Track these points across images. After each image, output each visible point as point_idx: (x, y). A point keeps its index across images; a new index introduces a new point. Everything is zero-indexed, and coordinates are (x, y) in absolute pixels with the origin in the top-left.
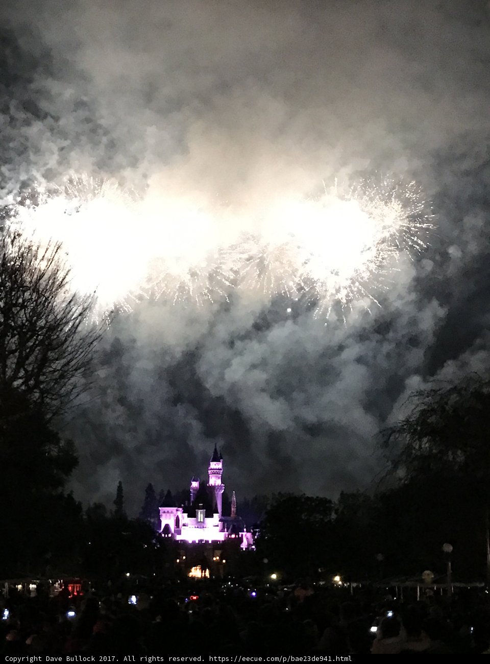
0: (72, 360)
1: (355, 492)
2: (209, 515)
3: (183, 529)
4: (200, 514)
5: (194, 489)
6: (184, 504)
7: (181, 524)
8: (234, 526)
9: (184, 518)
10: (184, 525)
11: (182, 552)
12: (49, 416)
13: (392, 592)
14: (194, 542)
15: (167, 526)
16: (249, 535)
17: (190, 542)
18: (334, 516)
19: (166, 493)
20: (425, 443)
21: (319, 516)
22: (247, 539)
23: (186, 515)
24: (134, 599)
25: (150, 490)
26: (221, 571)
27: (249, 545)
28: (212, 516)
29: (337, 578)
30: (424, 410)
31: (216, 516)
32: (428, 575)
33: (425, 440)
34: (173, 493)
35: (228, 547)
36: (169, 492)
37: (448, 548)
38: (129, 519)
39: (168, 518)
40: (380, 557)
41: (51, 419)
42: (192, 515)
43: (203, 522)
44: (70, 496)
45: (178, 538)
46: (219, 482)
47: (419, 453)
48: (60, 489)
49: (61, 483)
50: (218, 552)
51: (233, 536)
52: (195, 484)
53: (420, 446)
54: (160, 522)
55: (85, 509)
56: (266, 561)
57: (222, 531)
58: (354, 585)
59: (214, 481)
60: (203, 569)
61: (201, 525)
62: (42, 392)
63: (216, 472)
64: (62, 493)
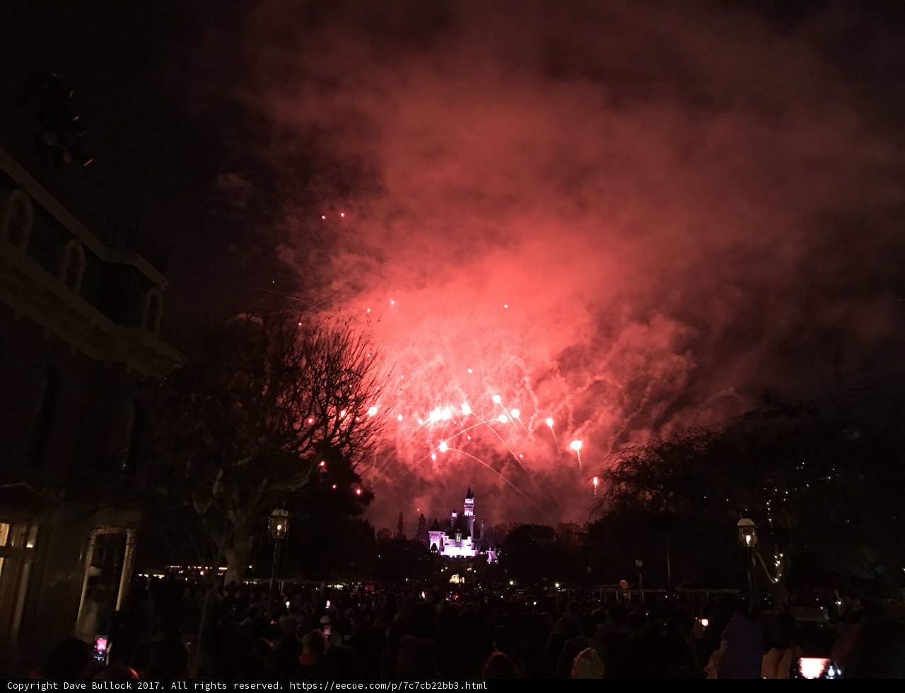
0: (372, 423)
1: (569, 522)
2: (464, 537)
3: (446, 547)
4: (458, 538)
5: (454, 518)
6: (447, 529)
7: (444, 544)
8: (482, 546)
9: (447, 539)
10: (446, 544)
11: (446, 564)
12: (354, 463)
14: (453, 557)
15: (434, 545)
16: (493, 552)
17: (451, 557)
18: (555, 539)
19: (433, 520)
20: (623, 486)
21: (545, 539)
22: (491, 555)
23: (448, 537)
24: (423, 595)
25: (422, 518)
26: (473, 579)
27: (493, 560)
28: (467, 539)
29: (557, 585)
30: (622, 462)
31: (469, 539)
32: (624, 583)
33: (623, 484)
34: (439, 521)
35: (478, 561)
36: (436, 519)
37: (639, 563)
38: (408, 539)
39: (435, 539)
40: (589, 569)
41: (356, 465)
42: (452, 537)
43: (460, 543)
44: (367, 521)
45: (442, 553)
46: (471, 514)
47: (618, 493)
48: (360, 516)
49: (361, 512)
50: (471, 564)
51: (482, 553)
52: (454, 515)
53: (619, 488)
54: (429, 542)
55: (376, 531)
56: (506, 572)
57: (473, 549)
58: (570, 590)
59: (468, 513)
60: (460, 577)
61: (459, 545)
62: (351, 446)
63: (469, 506)
64: (361, 519)
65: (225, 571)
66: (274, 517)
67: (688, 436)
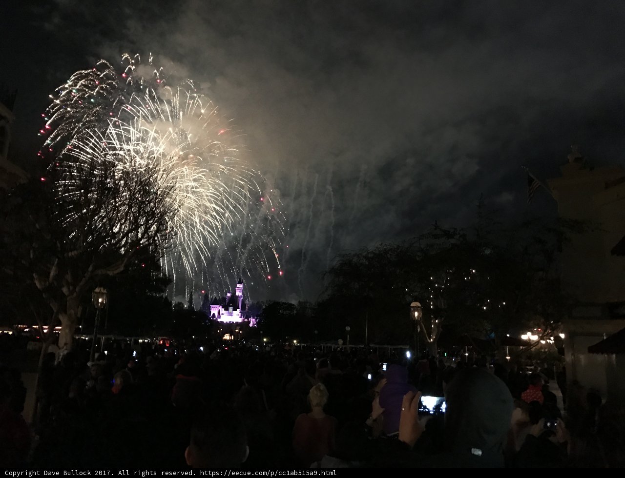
1: (306, 301)
2: (235, 309)
3: (222, 316)
4: (231, 309)
5: (228, 297)
6: (223, 304)
7: (221, 314)
8: (247, 315)
9: (222, 311)
11: (221, 327)
13: (320, 348)
14: (227, 322)
15: (214, 314)
16: (254, 320)
17: (225, 322)
18: (295, 312)
19: (214, 298)
20: (341, 279)
21: (288, 312)
22: (253, 322)
23: (223, 309)
24: (202, 348)
25: (206, 296)
26: (239, 337)
27: (254, 324)
28: (236, 310)
29: (295, 341)
30: (341, 263)
31: (238, 310)
32: (341, 342)
33: (341, 277)
34: (218, 299)
35: (243, 325)
36: (216, 298)
37: (348, 328)
38: (195, 310)
39: (214, 311)
40: (316, 332)
42: (226, 309)
43: (232, 313)
44: (166, 298)
45: (219, 320)
46: (240, 294)
47: (338, 283)
48: (162, 294)
49: (162, 291)
50: (238, 327)
51: (246, 320)
52: (229, 295)
53: (338, 280)
54: (210, 312)
55: (173, 304)
56: (261, 332)
57: (241, 317)
58: (303, 345)
59: (238, 293)
60: (231, 336)
61: (231, 314)
63: (239, 289)
64: (162, 296)
65: (59, 330)
66: (96, 293)
67: (385, 248)
